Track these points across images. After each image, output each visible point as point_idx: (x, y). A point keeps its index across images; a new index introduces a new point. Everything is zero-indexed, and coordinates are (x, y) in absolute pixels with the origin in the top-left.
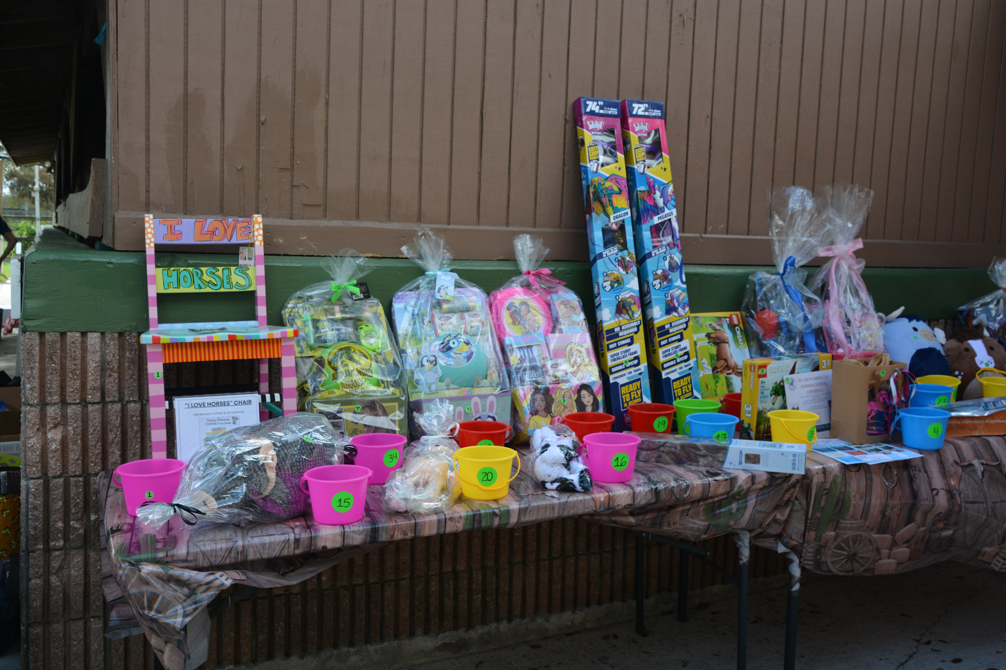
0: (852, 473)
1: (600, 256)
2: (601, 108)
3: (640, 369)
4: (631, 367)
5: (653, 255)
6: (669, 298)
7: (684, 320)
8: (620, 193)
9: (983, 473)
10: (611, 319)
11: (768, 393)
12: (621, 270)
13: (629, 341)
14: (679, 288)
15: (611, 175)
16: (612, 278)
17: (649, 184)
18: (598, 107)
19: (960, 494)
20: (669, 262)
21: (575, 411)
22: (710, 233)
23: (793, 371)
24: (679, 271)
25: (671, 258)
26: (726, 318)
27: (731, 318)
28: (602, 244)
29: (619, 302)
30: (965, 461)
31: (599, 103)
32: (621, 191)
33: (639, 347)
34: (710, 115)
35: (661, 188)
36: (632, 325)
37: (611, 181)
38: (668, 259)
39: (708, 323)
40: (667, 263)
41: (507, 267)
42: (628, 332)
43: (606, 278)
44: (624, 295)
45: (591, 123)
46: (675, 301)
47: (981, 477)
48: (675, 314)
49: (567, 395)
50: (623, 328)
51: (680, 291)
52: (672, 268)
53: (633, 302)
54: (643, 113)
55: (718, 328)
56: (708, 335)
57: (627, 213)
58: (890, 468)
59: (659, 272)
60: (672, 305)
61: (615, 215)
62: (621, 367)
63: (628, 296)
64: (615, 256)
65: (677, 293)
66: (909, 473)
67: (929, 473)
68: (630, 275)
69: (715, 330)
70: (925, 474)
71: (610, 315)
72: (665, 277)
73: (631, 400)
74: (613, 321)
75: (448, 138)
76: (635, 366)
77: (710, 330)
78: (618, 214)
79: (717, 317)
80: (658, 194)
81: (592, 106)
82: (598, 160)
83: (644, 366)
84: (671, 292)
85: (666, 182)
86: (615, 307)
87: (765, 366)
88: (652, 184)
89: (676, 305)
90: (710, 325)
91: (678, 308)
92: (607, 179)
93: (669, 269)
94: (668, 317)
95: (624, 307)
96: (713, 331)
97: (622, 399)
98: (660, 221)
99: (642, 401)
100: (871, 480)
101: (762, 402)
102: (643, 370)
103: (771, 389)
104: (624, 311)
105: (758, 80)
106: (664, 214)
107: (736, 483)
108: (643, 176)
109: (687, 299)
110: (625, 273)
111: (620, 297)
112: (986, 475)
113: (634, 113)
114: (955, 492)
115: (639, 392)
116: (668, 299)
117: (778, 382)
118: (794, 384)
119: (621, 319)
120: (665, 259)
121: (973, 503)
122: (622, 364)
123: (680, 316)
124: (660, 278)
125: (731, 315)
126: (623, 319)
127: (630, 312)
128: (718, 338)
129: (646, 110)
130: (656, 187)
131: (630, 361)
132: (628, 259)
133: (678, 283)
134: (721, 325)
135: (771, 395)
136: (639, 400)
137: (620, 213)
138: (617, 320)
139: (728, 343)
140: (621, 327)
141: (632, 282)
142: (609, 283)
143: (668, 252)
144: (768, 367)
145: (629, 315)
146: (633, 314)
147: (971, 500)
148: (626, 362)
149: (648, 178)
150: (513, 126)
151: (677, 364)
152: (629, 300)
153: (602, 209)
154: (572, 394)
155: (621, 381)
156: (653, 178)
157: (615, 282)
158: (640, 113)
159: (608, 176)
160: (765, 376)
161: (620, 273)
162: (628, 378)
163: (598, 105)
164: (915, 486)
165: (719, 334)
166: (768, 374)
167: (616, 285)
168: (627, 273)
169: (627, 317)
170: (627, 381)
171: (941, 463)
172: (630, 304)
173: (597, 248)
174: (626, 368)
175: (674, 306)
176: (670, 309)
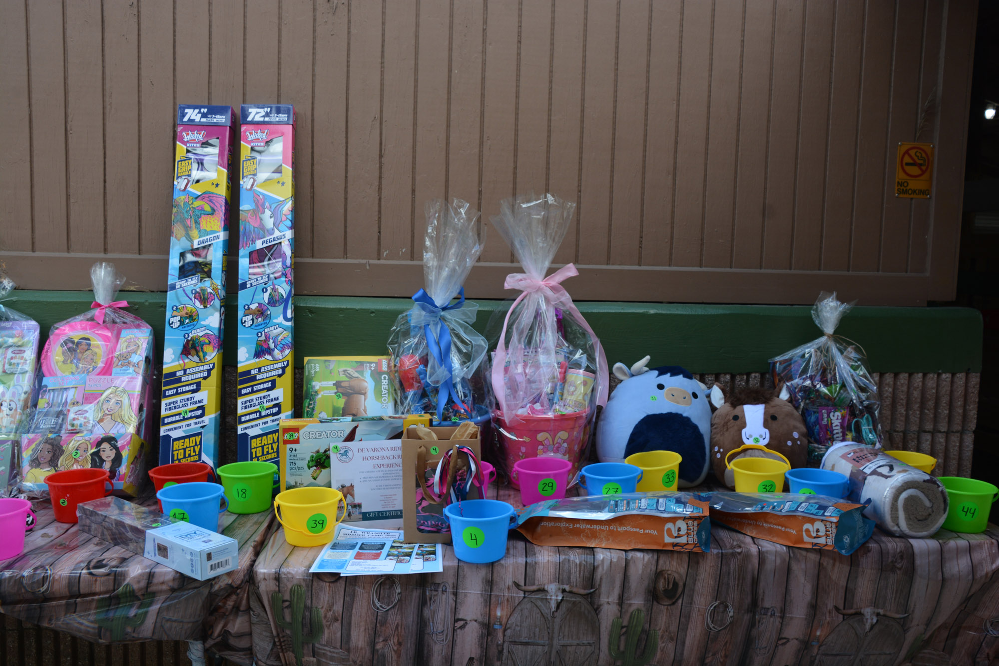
0: (324, 584)
1: (173, 287)
2: (204, 115)
3: (203, 422)
4: (191, 418)
5: (248, 286)
6: (263, 338)
7: (281, 365)
8: (213, 214)
9: (558, 605)
10: (173, 361)
11: (304, 464)
12: (198, 303)
13: (194, 387)
14: (279, 325)
15: (204, 193)
16: (183, 313)
17: (257, 203)
18: (200, 115)
19: (505, 630)
20: (270, 295)
21: (88, 466)
22: (386, 259)
23: (351, 437)
24: (282, 306)
25: (274, 289)
26: (371, 363)
27: (379, 364)
28: (177, 273)
29: (188, 341)
30: (534, 584)
31: (202, 110)
32: (214, 210)
33: (208, 395)
34: (378, 116)
35: (273, 206)
36: (201, 368)
37: (203, 199)
38: (269, 290)
39: (341, 369)
40: (266, 296)
41: (83, 298)
42: (194, 377)
43: (175, 313)
44: (197, 333)
45: (188, 134)
46: (271, 341)
47: (553, 609)
48: (268, 357)
49: (83, 447)
50: (188, 371)
51: (280, 330)
52: (272, 302)
53: (207, 341)
54: (262, 119)
55: (356, 375)
56: (338, 384)
57: (218, 237)
58: (393, 582)
59: (254, 306)
60: (265, 346)
61: (201, 239)
62: (177, 418)
63: (201, 334)
64: (192, 287)
65: (275, 332)
66: (424, 593)
67: (460, 596)
68: (210, 309)
69: (351, 377)
70: (452, 597)
71: (173, 357)
72: (261, 312)
73: (185, 457)
74: (177, 363)
75: (28, 159)
76: (197, 417)
77: (343, 378)
78: (205, 238)
79: (357, 362)
80: (268, 213)
81: (192, 114)
82: (189, 176)
83: (210, 418)
84: (266, 330)
85: (282, 199)
86: (181, 348)
87: (296, 430)
88: (261, 202)
89: (272, 346)
90: (344, 371)
91: (273, 350)
92: (197, 197)
93: (269, 303)
94: (257, 360)
95: (194, 347)
96: (347, 379)
97: (173, 455)
98: (265, 245)
99: (200, 459)
100: (353, 596)
101: (292, 475)
102: (207, 423)
103: (308, 458)
104: (193, 352)
105: (450, 71)
106: (272, 237)
107: (124, 580)
108: (251, 192)
109: (290, 340)
110: (202, 307)
111: (191, 335)
112: (564, 607)
113: (249, 119)
114: (496, 627)
115: (197, 449)
116: (260, 339)
117: (322, 451)
118: (350, 454)
119: (187, 361)
120: (264, 290)
121: (526, 644)
122: (180, 414)
123: (274, 359)
124: (253, 314)
125: (380, 361)
126: (190, 362)
127: (201, 354)
128: (351, 388)
129: (267, 115)
130: (267, 204)
131: (190, 411)
132: (209, 290)
133: (280, 320)
134: (361, 373)
135: (309, 467)
136: (197, 458)
137: (208, 237)
138: (181, 362)
139: (364, 394)
140: (185, 371)
141: (210, 318)
142: (179, 318)
143: (270, 283)
144: (301, 432)
145: (198, 356)
146: (204, 356)
147: (523, 640)
148: (186, 412)
149: (256, 195)
150: (108, 142)
151: (261, 417)
152: (202, 339)
153: (184, 233)
154: (89, 447)
155: (174, 434)
156: (264, 195)
157: (186, 318)
158: (258, 118)
159: (199, 193)
160: (297, 441)
161: (195, 307)
162: (184, 431)
163: (199, 112)
164: (427, 612)
165: (354, 383)
166: (301, 440)
167: (187, 321)
168: (205, 307)
169: (196, 358)
170: (183, 434)
171: (490, 584)
172: (203, 344)
173: (170, 277)
174: (184, 419)
175: (269, 348)
176: (261, 351)
